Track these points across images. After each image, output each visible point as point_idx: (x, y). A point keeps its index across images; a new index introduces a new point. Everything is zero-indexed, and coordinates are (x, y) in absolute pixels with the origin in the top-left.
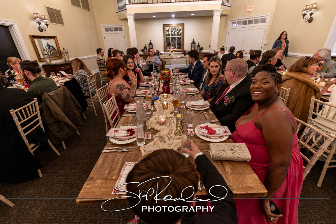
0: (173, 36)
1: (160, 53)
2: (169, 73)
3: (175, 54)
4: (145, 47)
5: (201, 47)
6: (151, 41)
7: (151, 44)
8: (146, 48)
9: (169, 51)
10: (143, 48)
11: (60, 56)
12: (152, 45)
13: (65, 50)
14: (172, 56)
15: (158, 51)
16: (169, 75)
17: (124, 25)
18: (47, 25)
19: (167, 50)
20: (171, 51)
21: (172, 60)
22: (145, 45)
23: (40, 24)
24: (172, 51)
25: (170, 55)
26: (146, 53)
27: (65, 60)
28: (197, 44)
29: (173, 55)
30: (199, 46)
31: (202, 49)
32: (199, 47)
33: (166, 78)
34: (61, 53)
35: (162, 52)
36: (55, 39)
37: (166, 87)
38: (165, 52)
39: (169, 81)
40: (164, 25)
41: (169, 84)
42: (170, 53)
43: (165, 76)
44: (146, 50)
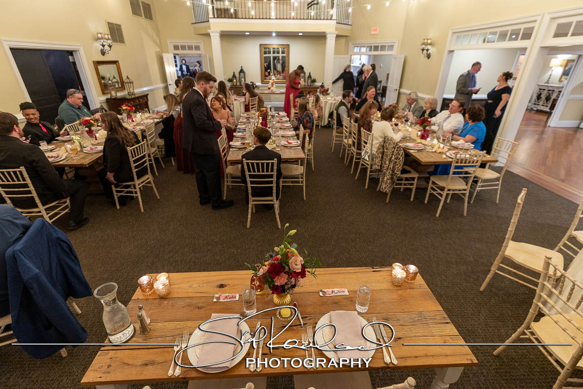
0: (276, 55)
1: (256, 86)
2: (267, 110)
3: (276, 87)
4: (234, 76)
5: (313, 78)
6: (242, 67)
7: (242, 71)
8: (236, 77)
9: (268, 83)
10: (231, 76)
11: (122, 87)
12: (244, 73)
13: (129, 79)
14: (272, 90)
15: (253, 83)
16: (267, 112)
17: (202, 42)
18: (110, 46)
19: (265, 80)
20: (270, 83)
21: (272, 96)
22: (234, 73)
23: (103, 46)
24: (272, 84)
25: (269, 89)
26: (235, 84)
27: (128, 93)
28: (307, 75)
29: (274, 89)
30: (310, 76)
31: (314, 81)
32: (310, 79)
33: (264, 114)
34: (123, 82)
35: (258, 84)
36: (117, 63)
37: (264, 122)
38: (262, 83)
39: (267, 117)
40: (261, 45)
41: (266, 119)
42: (269, 86)
43: (263, 113)
44: (235, 81)
